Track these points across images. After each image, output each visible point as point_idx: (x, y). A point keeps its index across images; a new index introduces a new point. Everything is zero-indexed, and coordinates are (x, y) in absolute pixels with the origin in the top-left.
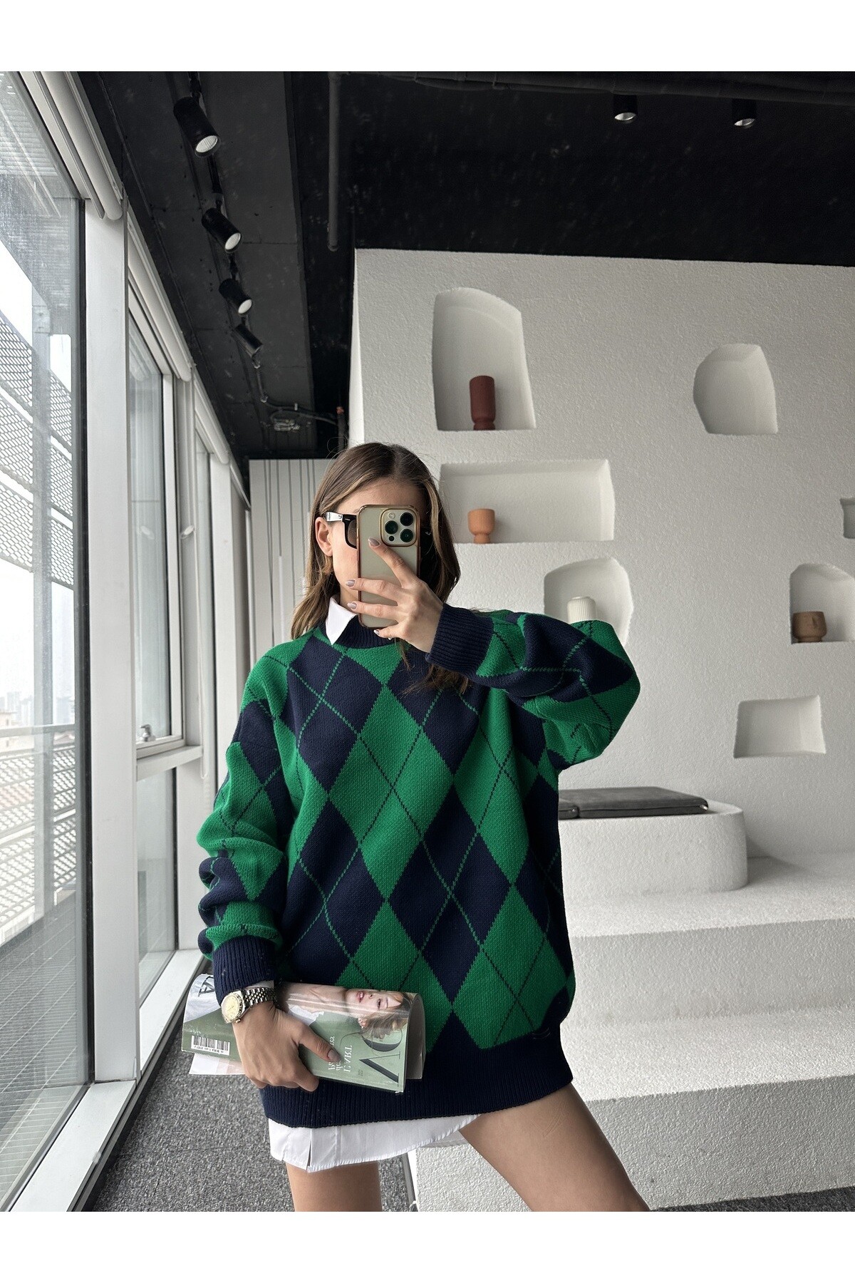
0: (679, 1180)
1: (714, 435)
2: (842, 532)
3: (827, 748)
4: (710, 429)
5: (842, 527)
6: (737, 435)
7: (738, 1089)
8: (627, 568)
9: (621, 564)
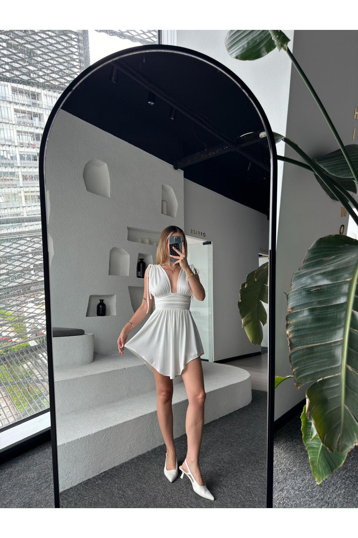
0: (86, 470)
1: (89, 192)
2: (127, 238)
3: (116, 313)
4: (88, 189)
5: (127, 235)
6: (96, 195)
7: (107, 429)
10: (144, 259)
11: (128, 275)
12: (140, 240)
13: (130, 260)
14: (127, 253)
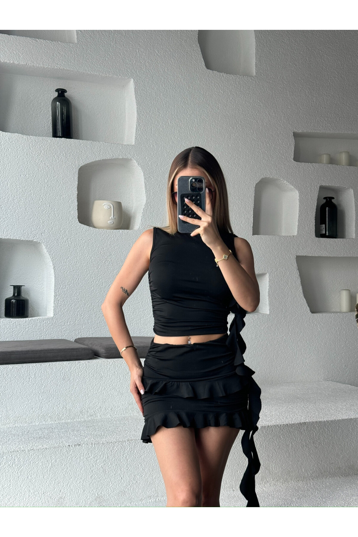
1: (211, 71)
2: (293, 157)
4: (208, 66)
5: (293, 153)
6: (227, 74)
8: (143, 168)
9: (138, 164)
10: (333, 198)
11: (296, 233)
12: (325, 158)
13: (300, 202)
14: (292, 187)
